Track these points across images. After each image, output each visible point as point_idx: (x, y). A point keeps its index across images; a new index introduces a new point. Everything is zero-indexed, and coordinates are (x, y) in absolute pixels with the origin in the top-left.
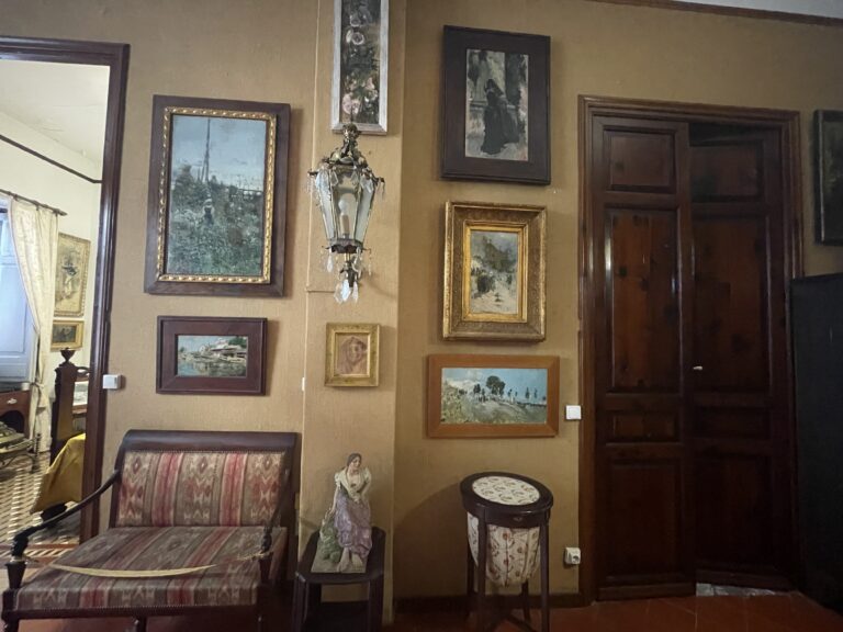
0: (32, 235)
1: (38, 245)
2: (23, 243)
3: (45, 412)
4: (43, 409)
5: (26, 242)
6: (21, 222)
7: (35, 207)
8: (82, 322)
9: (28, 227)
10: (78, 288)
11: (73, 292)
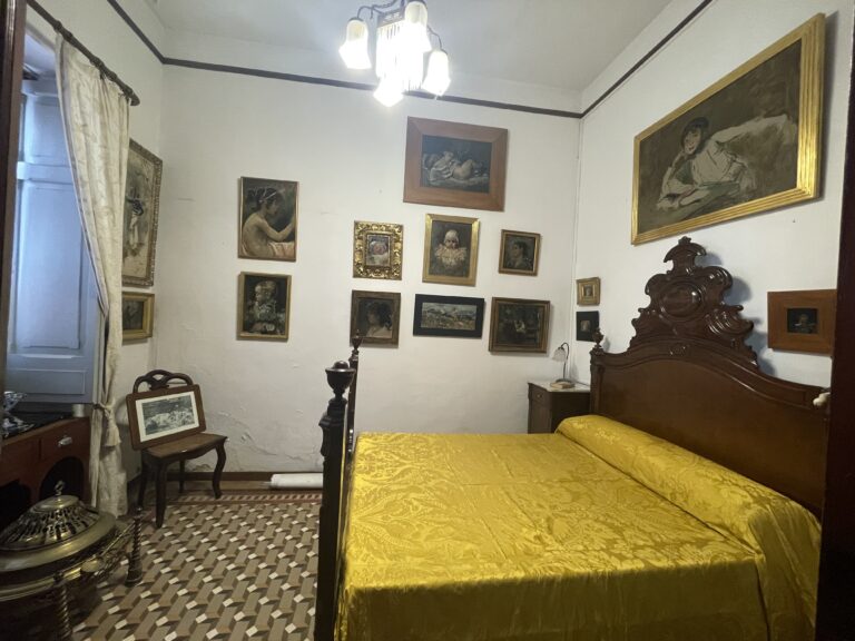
0: (95, 128)
1: (105, 147)
2: (82, 136)
3: (114, 453)
4: (111, 449)
5: (86, 134)
6: (79, 94)
7: (97, 71)
8: (152, 295)
9: (88, 108)
10: (146, 239)
11: (140, 244)
